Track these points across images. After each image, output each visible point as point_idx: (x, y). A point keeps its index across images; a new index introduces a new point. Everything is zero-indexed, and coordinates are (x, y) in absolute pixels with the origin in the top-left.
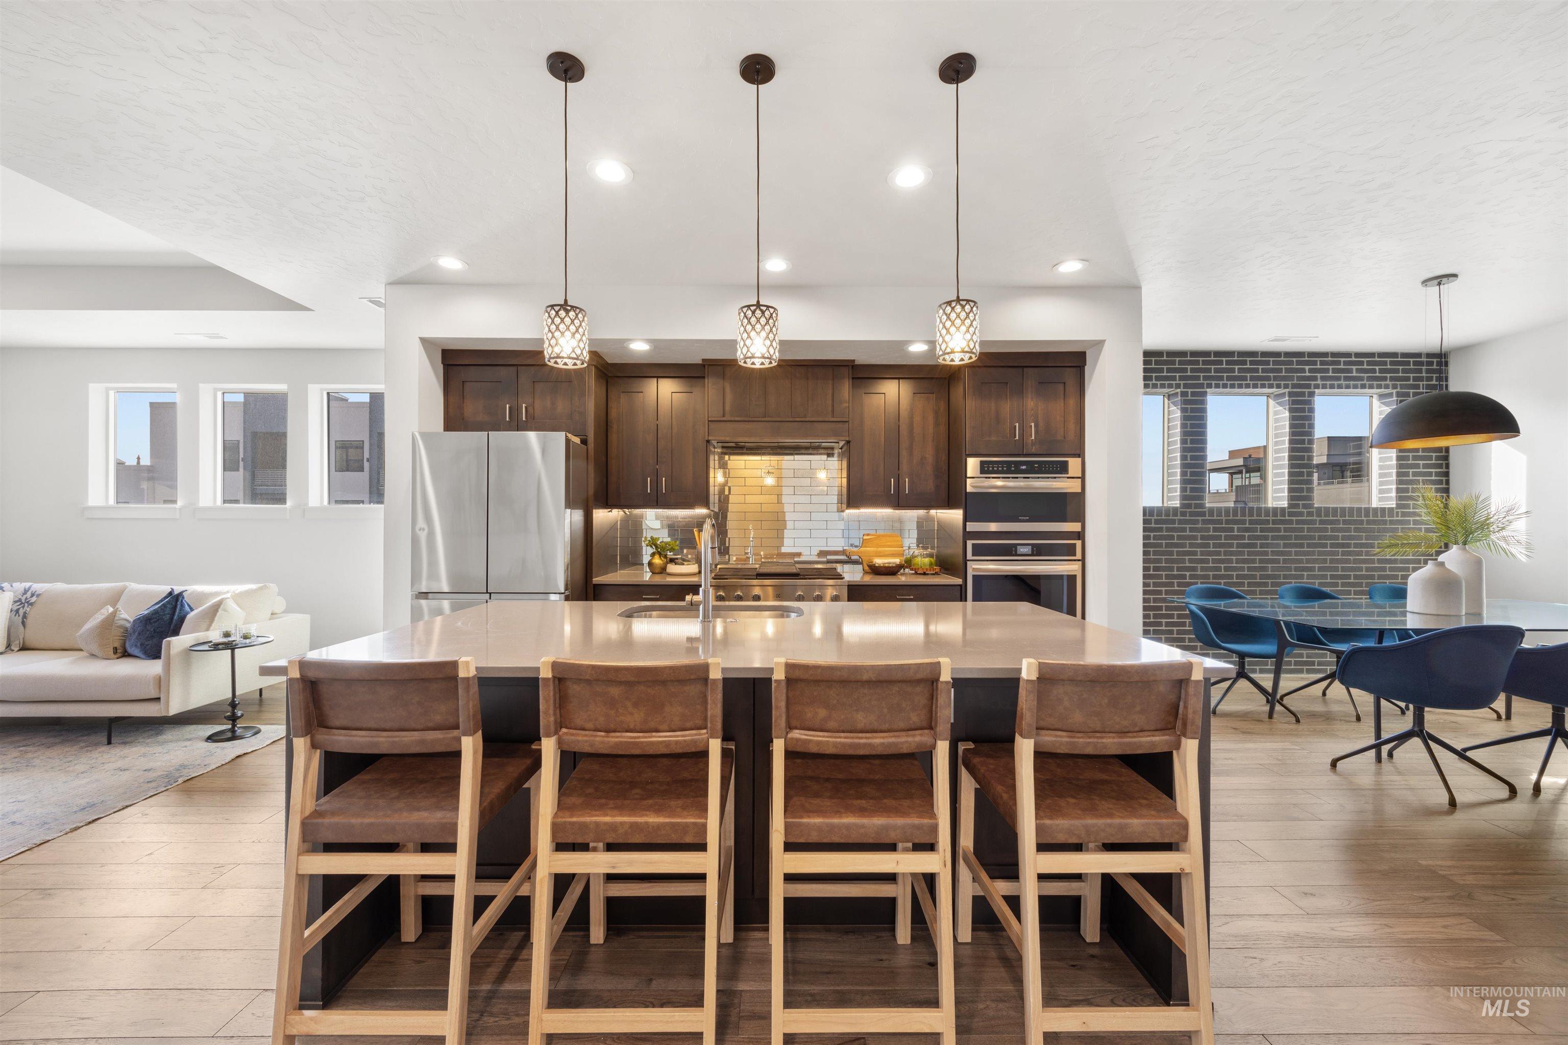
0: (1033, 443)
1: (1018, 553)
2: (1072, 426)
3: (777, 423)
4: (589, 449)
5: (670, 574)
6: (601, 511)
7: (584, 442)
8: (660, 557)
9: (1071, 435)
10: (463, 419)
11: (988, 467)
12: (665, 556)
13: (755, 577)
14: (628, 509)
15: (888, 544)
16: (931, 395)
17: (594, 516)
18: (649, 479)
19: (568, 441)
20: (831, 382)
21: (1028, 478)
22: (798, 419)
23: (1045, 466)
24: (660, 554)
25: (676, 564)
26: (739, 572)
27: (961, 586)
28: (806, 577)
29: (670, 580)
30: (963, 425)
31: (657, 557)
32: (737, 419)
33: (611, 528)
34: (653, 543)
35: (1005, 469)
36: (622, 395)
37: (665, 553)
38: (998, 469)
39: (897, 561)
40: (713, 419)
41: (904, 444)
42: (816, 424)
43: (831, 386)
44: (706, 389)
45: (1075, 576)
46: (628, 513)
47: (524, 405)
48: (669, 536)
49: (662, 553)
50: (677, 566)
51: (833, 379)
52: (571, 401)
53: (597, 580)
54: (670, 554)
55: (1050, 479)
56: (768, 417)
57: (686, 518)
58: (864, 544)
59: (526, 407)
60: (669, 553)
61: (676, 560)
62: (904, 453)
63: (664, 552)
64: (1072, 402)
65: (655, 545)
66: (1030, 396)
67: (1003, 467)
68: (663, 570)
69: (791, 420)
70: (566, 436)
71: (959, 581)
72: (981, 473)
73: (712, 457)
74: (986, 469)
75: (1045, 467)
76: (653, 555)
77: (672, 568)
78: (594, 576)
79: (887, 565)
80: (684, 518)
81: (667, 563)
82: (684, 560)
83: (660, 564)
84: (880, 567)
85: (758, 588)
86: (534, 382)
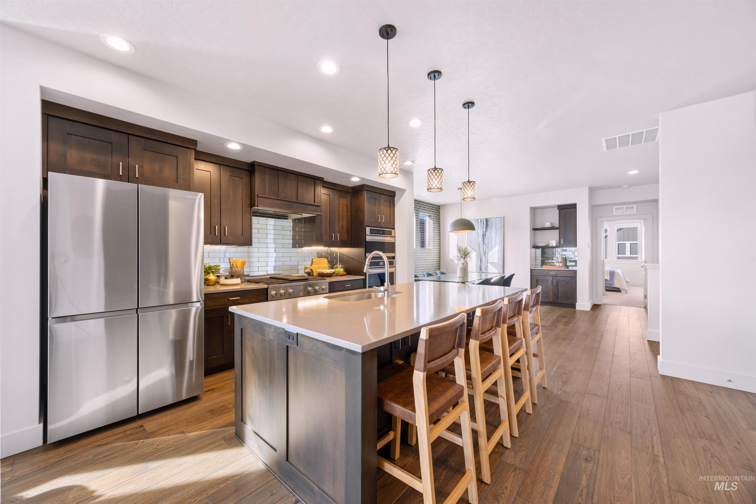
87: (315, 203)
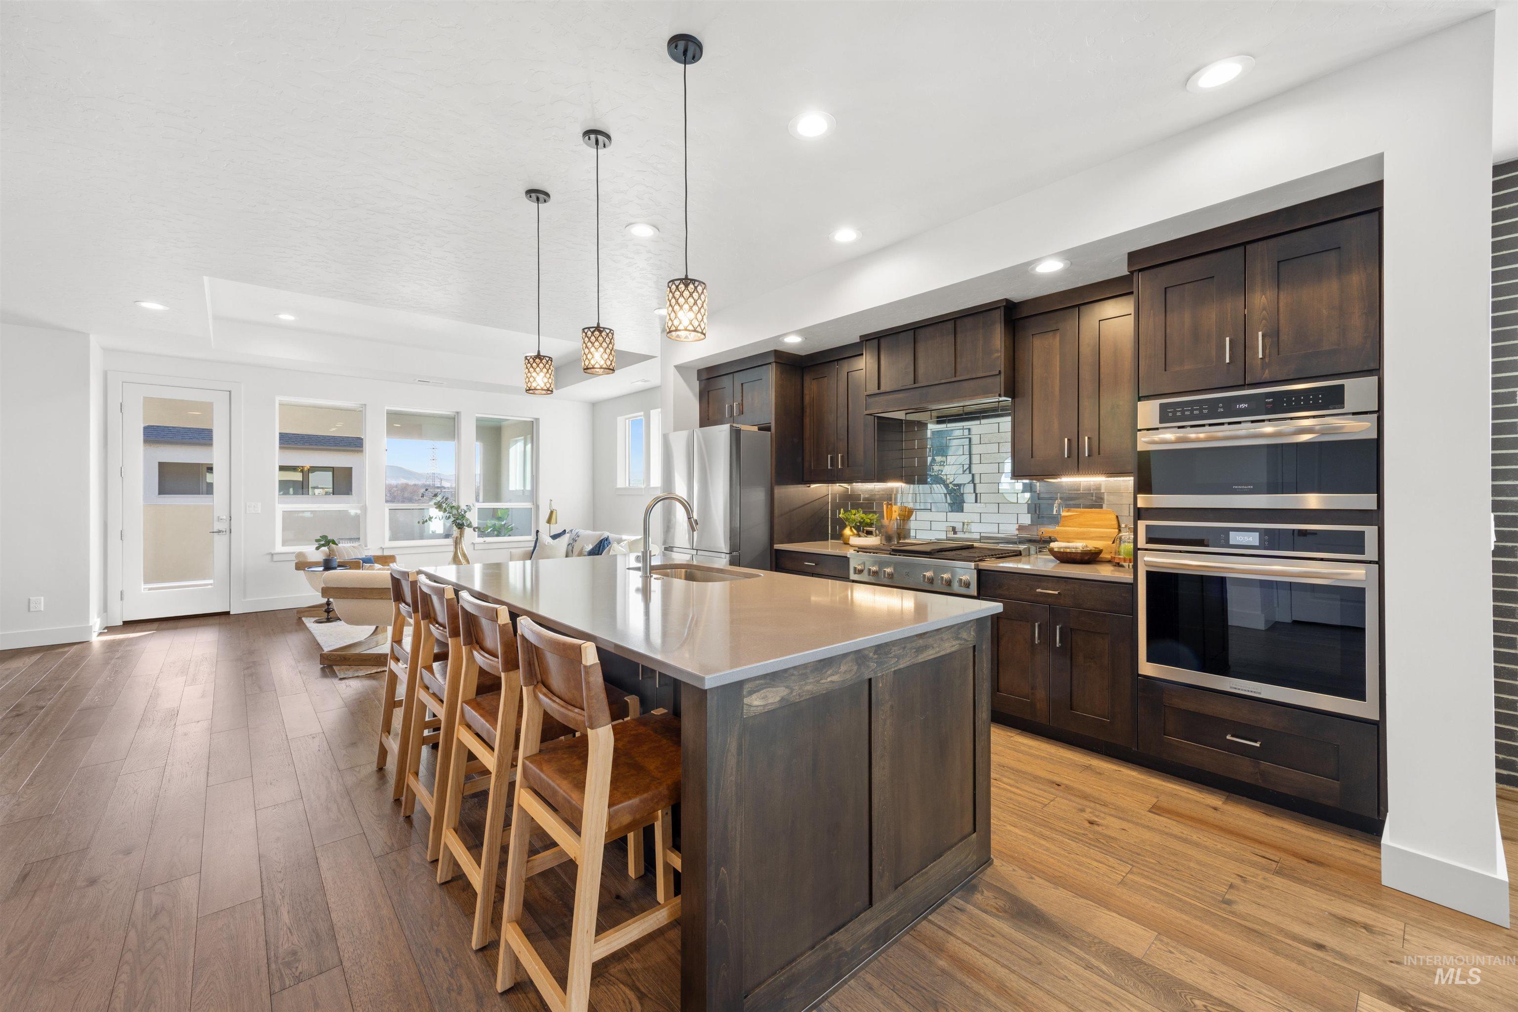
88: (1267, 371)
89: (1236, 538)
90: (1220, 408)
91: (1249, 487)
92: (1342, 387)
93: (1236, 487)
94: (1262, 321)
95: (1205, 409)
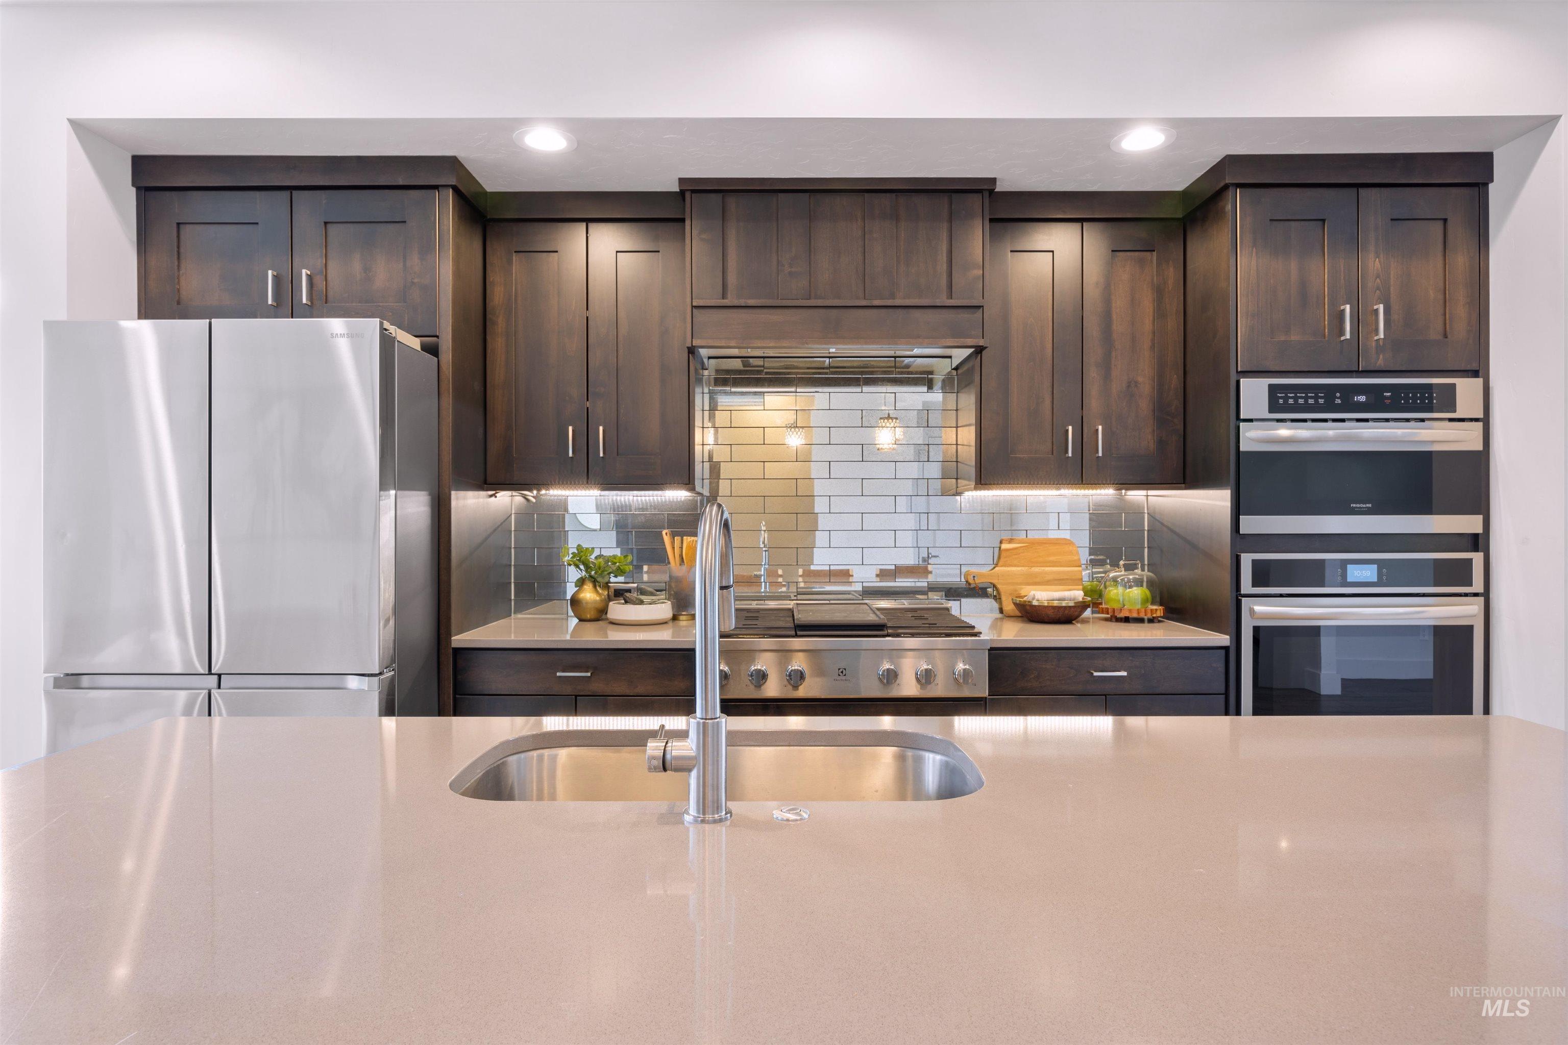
0: (1380, 347)
1: (1349, 580)
2: (1461, 311)
3: (835, 311)
4: (441, 363)
5: (613, 623)
6: (471, 494)
7: (432, 350)
8: (595, 587)
9: (1460, 328)
10: (179, 303)
11: (1286, 399)
12: (606, 586)
13: (793, 633)
14: (530, 490)
15: (1052, 558)
16: (1148, 254)
17: (454, 503)
18: (570, 428)
19: (387, 342)
20: (945, 225)
21: (1366, 420)
22: (877, 302)
23: (1407, 395)
24: (594, 582)
25: (626, 602)
26: (756, 618)
27: (1226, 649)
28: (900, 631)
29: (618, 637)
30: (1233, 309)
31: (588, 587)
32: (752, 302)
33: (495, 530)
34: (581, 559)
35: (1321, 401)
36: (515, 257)
37: (606, 580)
38: (1306, 401)
39: (1078, 594)
40: (702, 303)
41: (1094, 353)
42: (917, 314)
43: (944, 235)
44: (688, 241)
45: (1470, 628)
46: (534, 500)
47: (304, 271)
48: (619, 544)
49: (599, 579)
50: (629, 607)
51: (950, 221)
52: (405, 262)
53: (460, 639)
54: (617, 581)
55: (1412, 424)
56: (816, 298)
57: (647, 509)
58: (1002, 560)
59: (310, 277)
60: (613, 579)
61: (628, 595)
62: (1093, 374)
63: (603, 577)
64: (1461, 260)
65: (584, 564)
66: (1372, 248)
67: (1316, 398)
68: (600, 614)
69: (864, 303)
70: (383, 330)
71: (1223, 639)
72: (1270, 411)
73: (698, 390)
74: (1281, 401)
75: (1407, 398)
76: (581, 583)
77: (618, 611)
78: (453, 630)
79: (1056, 603)
80: (643, 509)
81: (609, 599)
82: (642, 592)
83: (595, 602)
84: (1040, 608)
85: (801, 654)
86: (326, 223)
87: (950, 296)
88: (1381, 357)
89: (1356, 573)
90: (1338, 398)
91: (1368, 505)
92: (1454, 385)
93: (1354, 505)
94: (1376, 291)
95: (1321, 397)
